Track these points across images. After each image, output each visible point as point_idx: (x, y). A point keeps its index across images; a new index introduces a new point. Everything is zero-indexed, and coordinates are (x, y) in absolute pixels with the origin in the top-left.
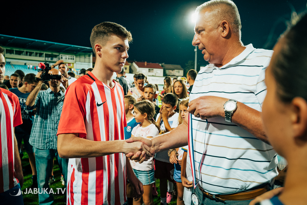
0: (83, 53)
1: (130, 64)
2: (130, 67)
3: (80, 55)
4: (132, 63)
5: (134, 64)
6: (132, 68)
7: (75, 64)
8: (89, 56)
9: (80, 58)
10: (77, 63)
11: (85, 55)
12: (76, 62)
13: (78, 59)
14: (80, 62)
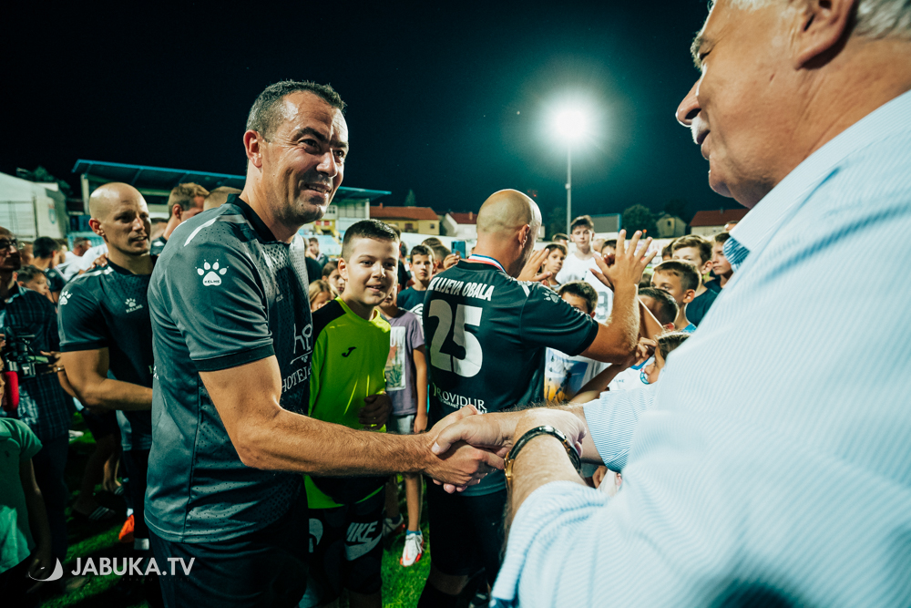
0: (352, 200)
1: (440, 217)
2: (441, 224)
3: (346, 205)
4: (444, 215)
5: (449, 218)
6: (445, 225)
7: (337, 222)
8: (364, 205)
9: (346, 209)
10: (341, 219)
11: (355, 204)
12: (338, 217)
13: (342, 211)
14: (346, 216)
